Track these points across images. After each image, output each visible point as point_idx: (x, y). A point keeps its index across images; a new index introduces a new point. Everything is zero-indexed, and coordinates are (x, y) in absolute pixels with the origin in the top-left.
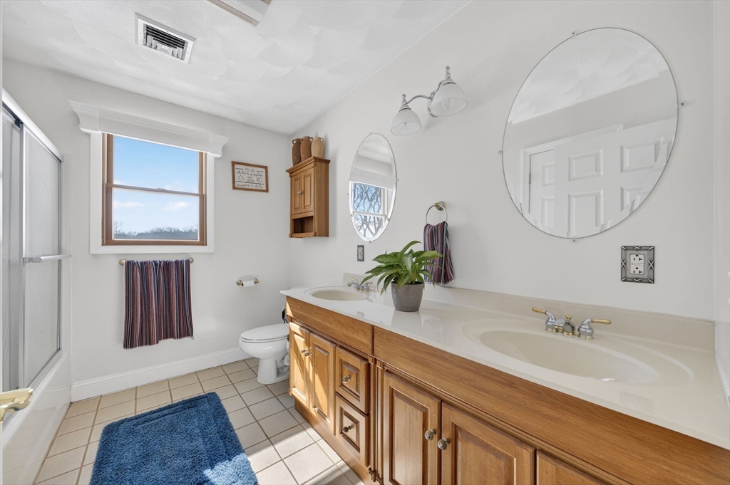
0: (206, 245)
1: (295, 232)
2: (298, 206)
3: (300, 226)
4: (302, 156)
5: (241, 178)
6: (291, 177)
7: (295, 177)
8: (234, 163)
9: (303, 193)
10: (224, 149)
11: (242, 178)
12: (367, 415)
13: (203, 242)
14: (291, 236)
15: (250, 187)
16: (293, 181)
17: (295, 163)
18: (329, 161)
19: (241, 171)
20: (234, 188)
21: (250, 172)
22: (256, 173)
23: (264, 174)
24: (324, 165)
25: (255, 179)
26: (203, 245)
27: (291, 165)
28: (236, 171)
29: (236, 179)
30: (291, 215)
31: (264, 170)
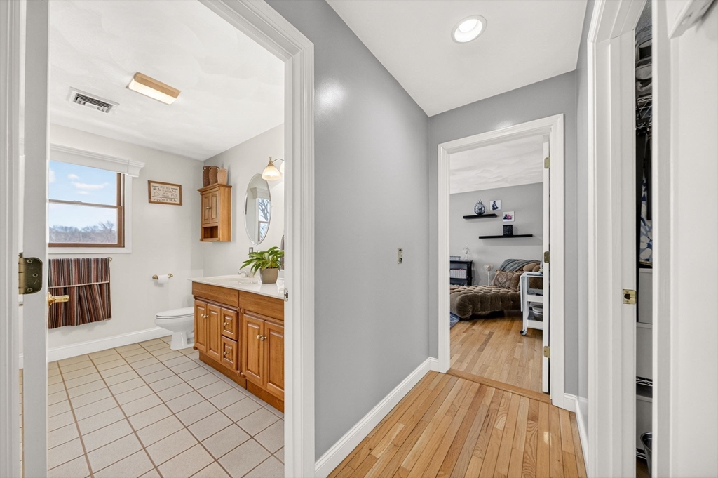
0: (124, 247)
1: (205, 238)
2: (206, 218)
3: (209, 232)
4: (211, 180)
5: (156, 194)
6: (202, 195)
7: (206, 196)
8: (149, 182)
9: (211, 208)
10: (142, 171)
11: (158, 193)
12: (237, 341)
13: (121, 243)
14: (202, 240)
15: (165, 201)
16: (204, 199)
17: (205, 185)
18: (231, 187)
19: (157, 188)
20: (150, 202)
21: (165, 189)
22: (171, 190)
23: (178, 191)
24: (227, 189)
25: (170, 195)
26: (121, 247)
27: (201, 186)
28: (152, 188)
29: (152, 195)
30: (202, 224)
31: (178, 188)
